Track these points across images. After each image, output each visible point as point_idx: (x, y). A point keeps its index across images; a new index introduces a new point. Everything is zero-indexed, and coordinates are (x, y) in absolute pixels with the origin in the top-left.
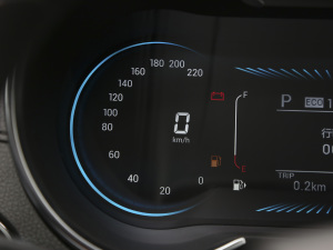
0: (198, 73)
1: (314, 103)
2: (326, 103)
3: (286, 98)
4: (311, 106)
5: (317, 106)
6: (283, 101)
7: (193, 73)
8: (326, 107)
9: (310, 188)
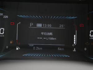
0: (7, 17)
1: (39, 25)
2: (42, 25)
3: (32, 24)
4: (38, 26)
5: (40, 26)
6: (31, 25)
7: (5, 17)
8: (42, 26)
9: (38, 49)
